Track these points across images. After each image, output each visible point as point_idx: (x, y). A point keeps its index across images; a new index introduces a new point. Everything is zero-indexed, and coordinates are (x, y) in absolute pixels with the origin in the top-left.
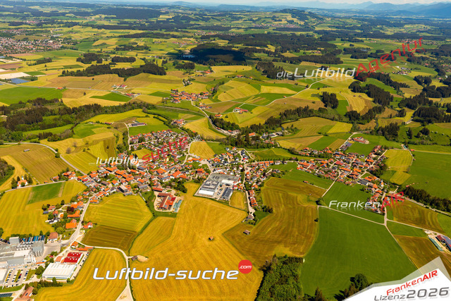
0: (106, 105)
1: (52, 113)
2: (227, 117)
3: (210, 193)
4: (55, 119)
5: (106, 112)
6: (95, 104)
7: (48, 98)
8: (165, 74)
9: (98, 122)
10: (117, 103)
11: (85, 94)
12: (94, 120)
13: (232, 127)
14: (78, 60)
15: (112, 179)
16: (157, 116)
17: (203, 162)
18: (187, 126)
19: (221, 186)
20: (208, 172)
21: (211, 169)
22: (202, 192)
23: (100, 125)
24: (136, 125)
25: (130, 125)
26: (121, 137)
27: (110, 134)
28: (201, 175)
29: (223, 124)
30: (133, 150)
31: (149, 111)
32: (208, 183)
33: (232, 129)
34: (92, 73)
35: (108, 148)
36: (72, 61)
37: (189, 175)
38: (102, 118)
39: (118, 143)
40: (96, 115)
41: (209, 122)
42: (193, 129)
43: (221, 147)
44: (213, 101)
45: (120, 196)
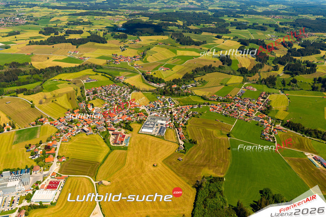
0: (65, 67)
1: (25, 74)
2: (155, 74)
3: (150, 131)
4: (28, 78)
5: (66, 72)
6: (57, 66)
7: (21, 62)
8: (106, 43)
9: (61, 80)
10: (73, 65)
11: (48, 58)
12: (57, 77)
13: (159, 81)
14: (40, 33)
15: (76, 122)
16: (104, 74)
17: (142, 108)
18: (127, 81)
19: (157, 125)
20: (147, 115)
21: (149, 113)
22: (144, 130)
23: (62, 82)
24: (90, 81)
25: (85, 81)
26: (79, 90)
27: (70, 89)
28: (142, 118)
29: (153, 79)
30: (89, 100)
31: (97, 70)
32: (148, 123)
33: (160, 83)
34: (52, 42)
35: (70, 99)
36: (35, 33)
37: (133, 118)
38: (63, 76)
39: (78, 95)
40: (58, 74)
41: (142, 78)
42: (131, 83)
43: (153, 96)
44: (144, 62)
45: (84, 135)
